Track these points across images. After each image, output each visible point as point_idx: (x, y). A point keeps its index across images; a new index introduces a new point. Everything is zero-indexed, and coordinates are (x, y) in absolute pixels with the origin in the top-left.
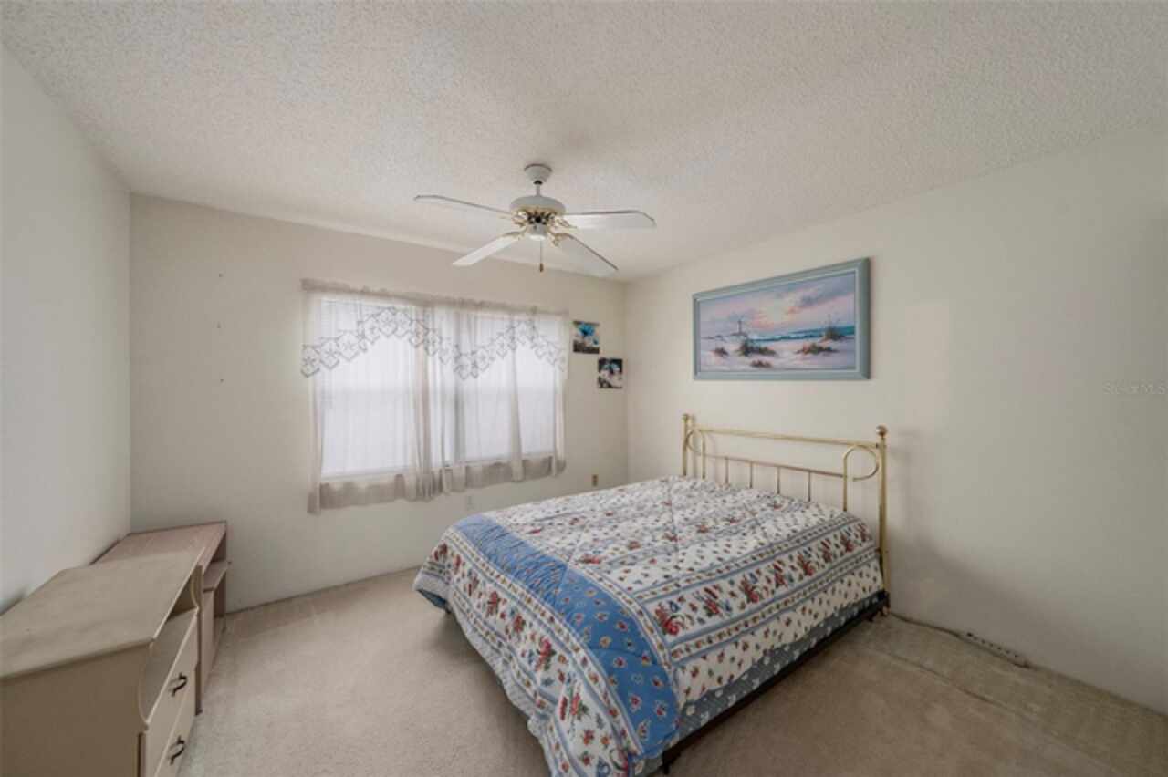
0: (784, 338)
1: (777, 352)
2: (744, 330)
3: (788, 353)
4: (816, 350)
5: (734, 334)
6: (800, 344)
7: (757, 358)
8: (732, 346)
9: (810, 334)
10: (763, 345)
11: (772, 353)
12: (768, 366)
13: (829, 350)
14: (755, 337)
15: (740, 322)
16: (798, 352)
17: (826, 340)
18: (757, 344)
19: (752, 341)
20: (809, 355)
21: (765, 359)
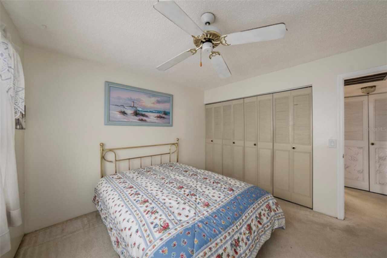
0: (150, 112)
1: (149, 116)
2: (135, 106)
3: (152, 117)
4: (160, 117)
5: (131, 106)
6: (156, 115)
7: (141, 117)
8: (130, 111)
9: (159, 112)
10: (143, 113)
11: (147, 116)
12: (145, 121)
13: (164, 118)
14: (140, 109)
15: (133, 102)
16: (156, 117)
17: (163, 114)
18: (141, 112)
19: (139, 111)
20: (159, 119)
21: (144, 118)
